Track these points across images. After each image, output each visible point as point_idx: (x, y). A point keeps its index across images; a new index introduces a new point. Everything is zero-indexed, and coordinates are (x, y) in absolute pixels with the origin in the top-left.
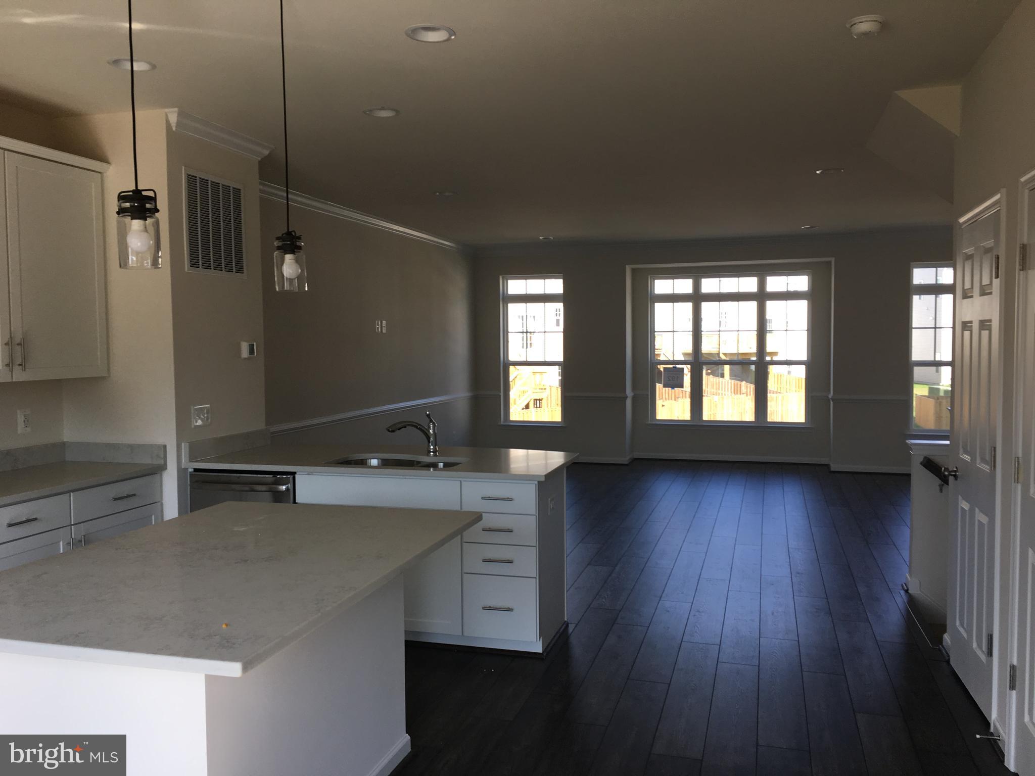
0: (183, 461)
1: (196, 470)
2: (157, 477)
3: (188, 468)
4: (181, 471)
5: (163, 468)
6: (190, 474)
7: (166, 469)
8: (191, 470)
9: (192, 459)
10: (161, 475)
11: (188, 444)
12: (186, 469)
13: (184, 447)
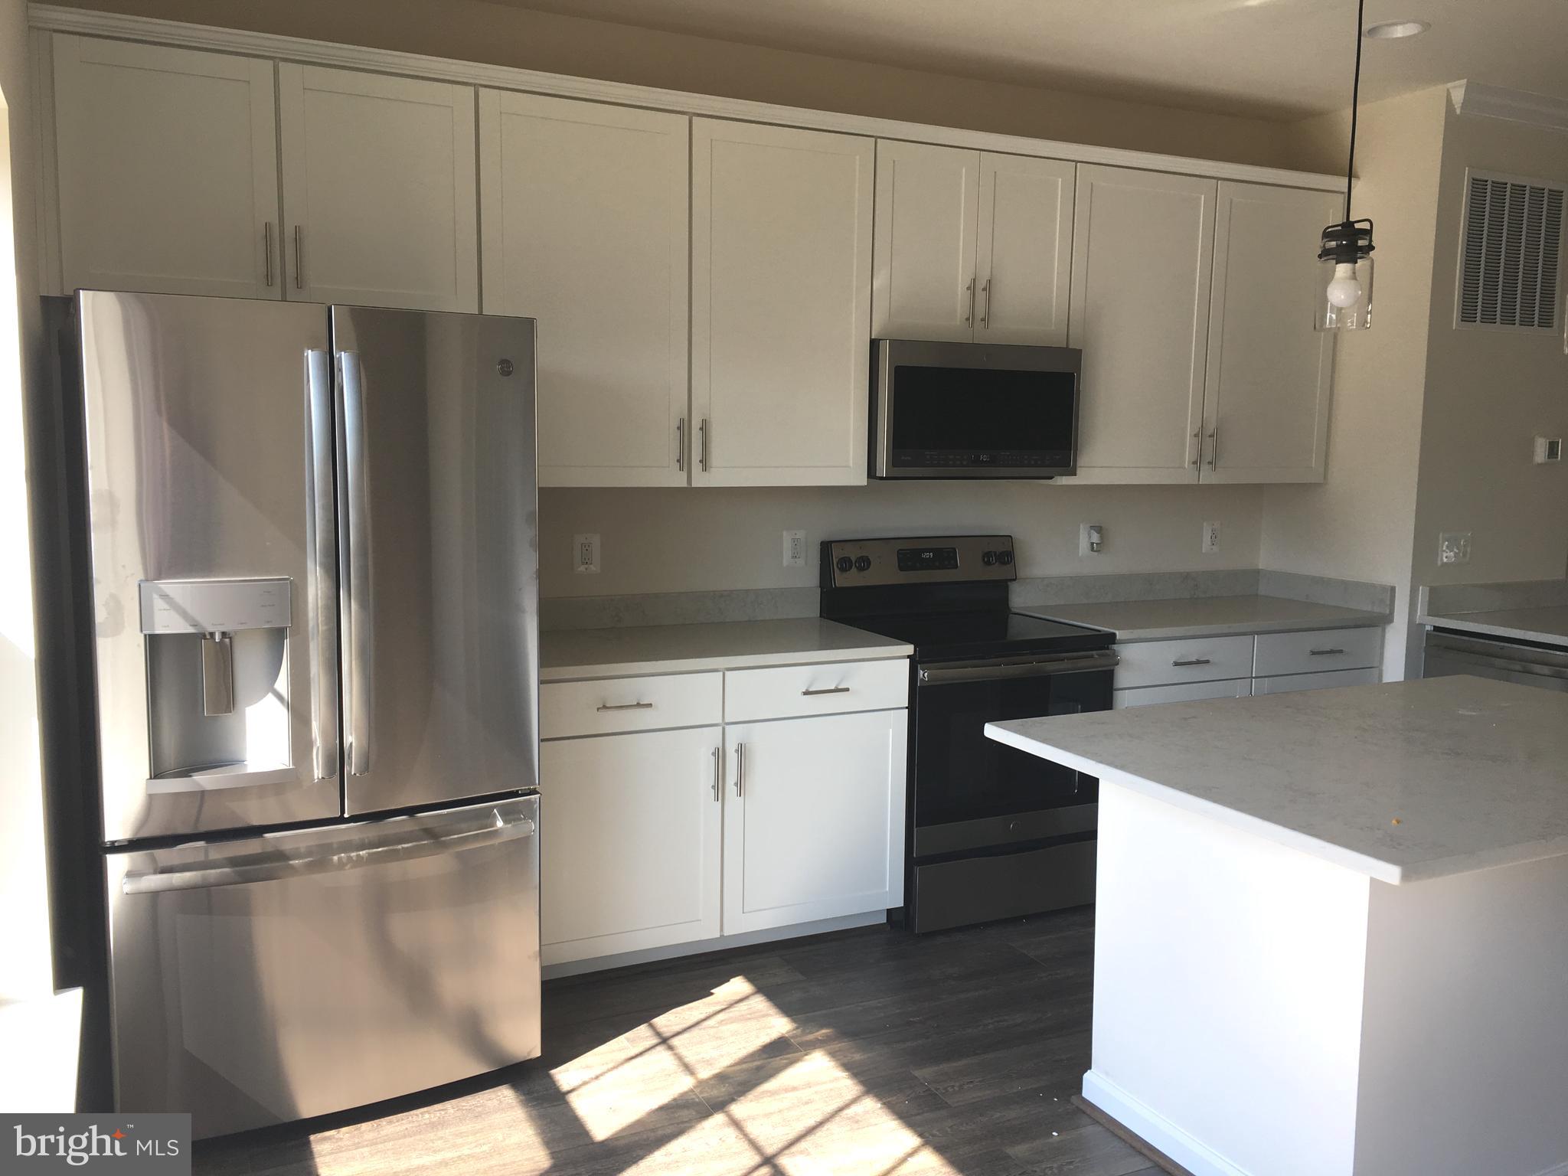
0: (1419, 614)
1: (1437, 629)
2: (1379, 630)
3: (1425, 625)
4: (1414, 628)
5: (1387, 619)
6: (1427, 634)
7: (1391, 621)
8: (1428, 628)
9: (1433, 611)
10: (1384, 631)
11: (1428, 588)
12: (1422, 625)
13: (1422, 593)
